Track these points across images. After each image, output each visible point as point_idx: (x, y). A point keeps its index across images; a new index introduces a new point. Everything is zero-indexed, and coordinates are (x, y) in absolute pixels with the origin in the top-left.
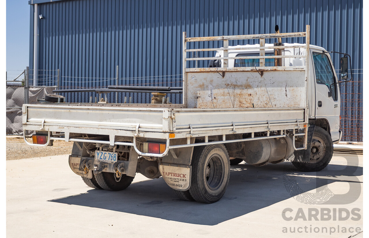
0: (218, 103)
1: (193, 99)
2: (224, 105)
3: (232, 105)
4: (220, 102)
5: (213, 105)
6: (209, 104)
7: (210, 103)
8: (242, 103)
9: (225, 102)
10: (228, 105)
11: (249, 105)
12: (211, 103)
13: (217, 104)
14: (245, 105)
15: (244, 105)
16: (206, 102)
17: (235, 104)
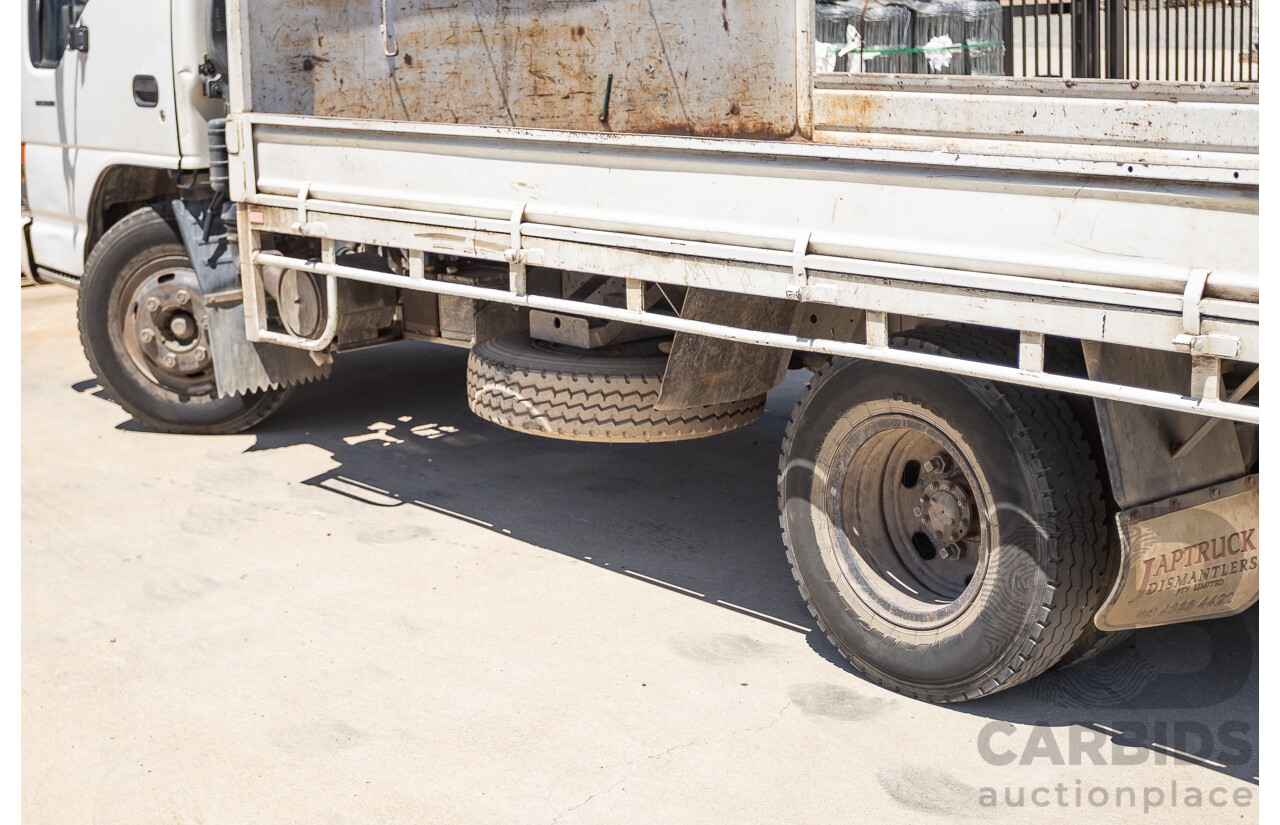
0: (427, 85)
1: (283, 78)
2: (457, 94)
3: (495, 92)
4: (438, 78)
5: (397, 99)
6: (374, 97)
7: (380, 91)
8: (542, 77)
9: (462, 79)
10: (480, 90)
11: (574, 84)
12: (387, 93)
13: (422, 93)
14: (559, 87)
15: (550, 85)
16: (358, 84)
17: (510, 83)
